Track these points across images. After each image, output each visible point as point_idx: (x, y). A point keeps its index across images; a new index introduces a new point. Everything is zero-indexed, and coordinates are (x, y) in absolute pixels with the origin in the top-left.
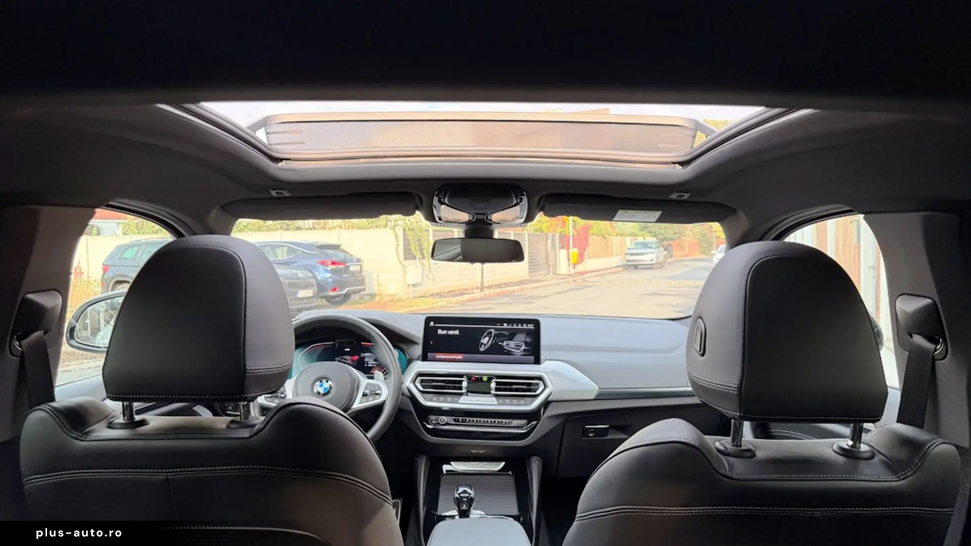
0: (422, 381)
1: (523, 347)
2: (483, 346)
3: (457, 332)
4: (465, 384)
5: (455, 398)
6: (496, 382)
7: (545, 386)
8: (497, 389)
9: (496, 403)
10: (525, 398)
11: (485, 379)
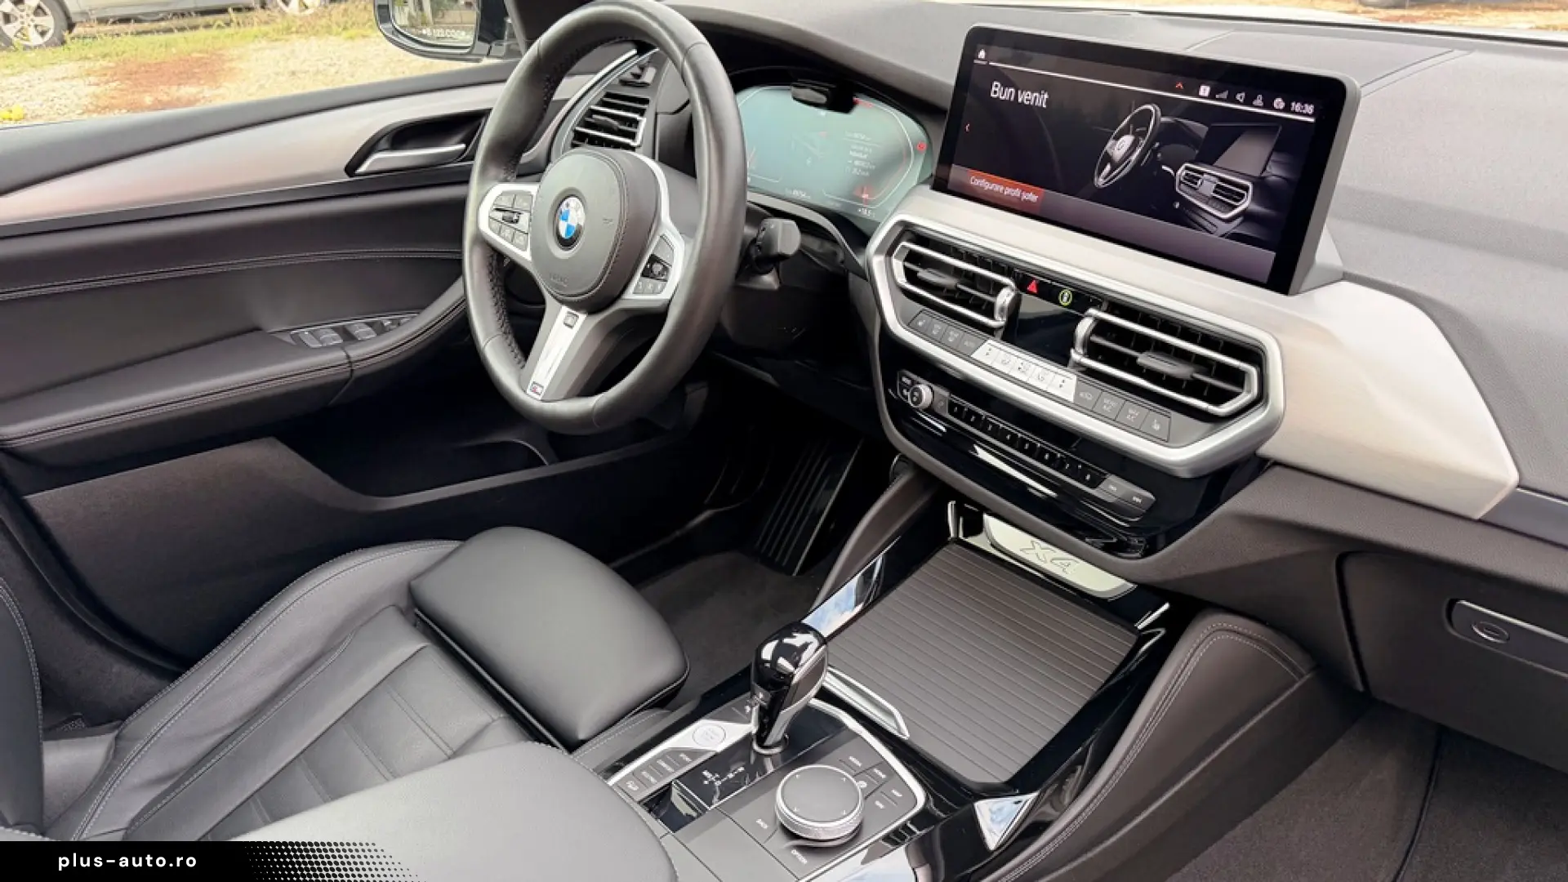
0: (912, 257)
1: (1245, 204)
2: (1108, 167)
3: (1040, 99)
4: (1005, 298)
5: (969, 337)
6: (1096, 320)
7: (1262, 393)
8: (1089, 348)
9: (1071, 399)
10: (1174, 414)
11: (1065, 299)
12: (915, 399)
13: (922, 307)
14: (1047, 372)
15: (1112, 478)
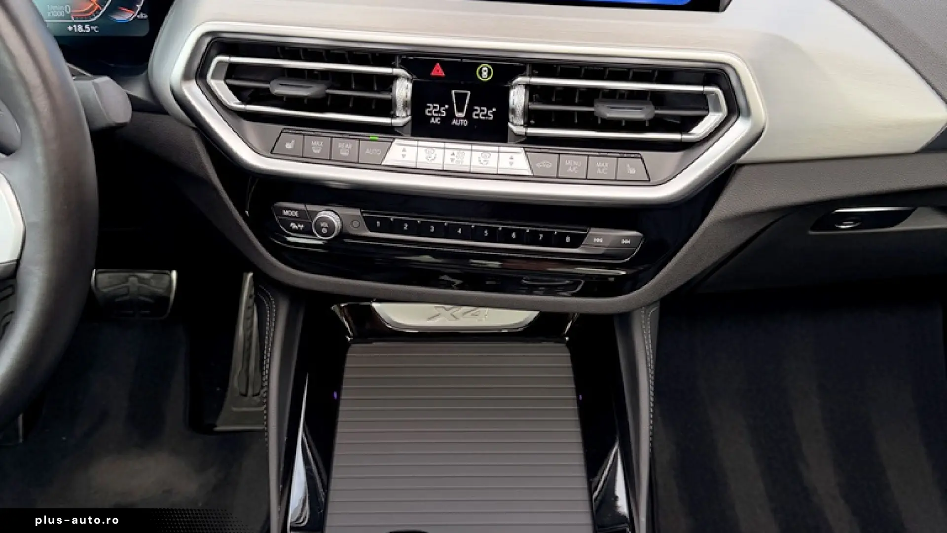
0: (232, 71)
5: (370, 146)
6: (528, 86)
7: (735, 109)
8: (532, 117)
9: (528, 172)
10: (645, 154)
11: (485, 74)
12: (324, 231)
13: (281, 127)
14: (487, 154)
15: (593, 231)
